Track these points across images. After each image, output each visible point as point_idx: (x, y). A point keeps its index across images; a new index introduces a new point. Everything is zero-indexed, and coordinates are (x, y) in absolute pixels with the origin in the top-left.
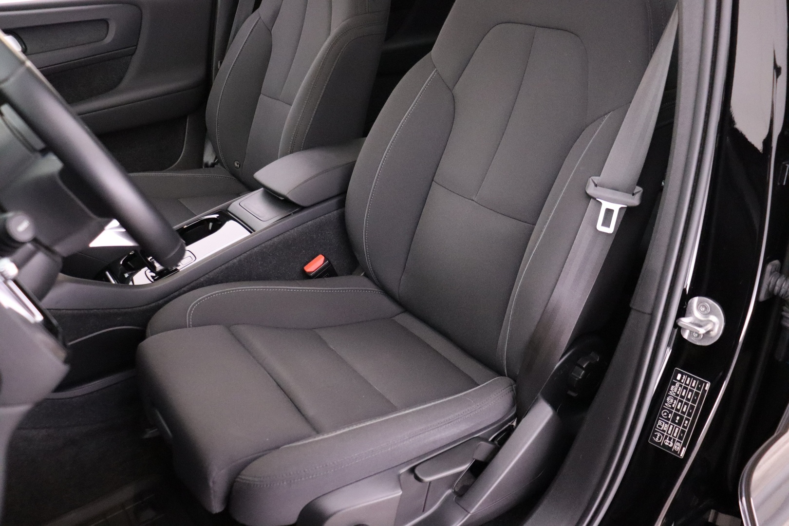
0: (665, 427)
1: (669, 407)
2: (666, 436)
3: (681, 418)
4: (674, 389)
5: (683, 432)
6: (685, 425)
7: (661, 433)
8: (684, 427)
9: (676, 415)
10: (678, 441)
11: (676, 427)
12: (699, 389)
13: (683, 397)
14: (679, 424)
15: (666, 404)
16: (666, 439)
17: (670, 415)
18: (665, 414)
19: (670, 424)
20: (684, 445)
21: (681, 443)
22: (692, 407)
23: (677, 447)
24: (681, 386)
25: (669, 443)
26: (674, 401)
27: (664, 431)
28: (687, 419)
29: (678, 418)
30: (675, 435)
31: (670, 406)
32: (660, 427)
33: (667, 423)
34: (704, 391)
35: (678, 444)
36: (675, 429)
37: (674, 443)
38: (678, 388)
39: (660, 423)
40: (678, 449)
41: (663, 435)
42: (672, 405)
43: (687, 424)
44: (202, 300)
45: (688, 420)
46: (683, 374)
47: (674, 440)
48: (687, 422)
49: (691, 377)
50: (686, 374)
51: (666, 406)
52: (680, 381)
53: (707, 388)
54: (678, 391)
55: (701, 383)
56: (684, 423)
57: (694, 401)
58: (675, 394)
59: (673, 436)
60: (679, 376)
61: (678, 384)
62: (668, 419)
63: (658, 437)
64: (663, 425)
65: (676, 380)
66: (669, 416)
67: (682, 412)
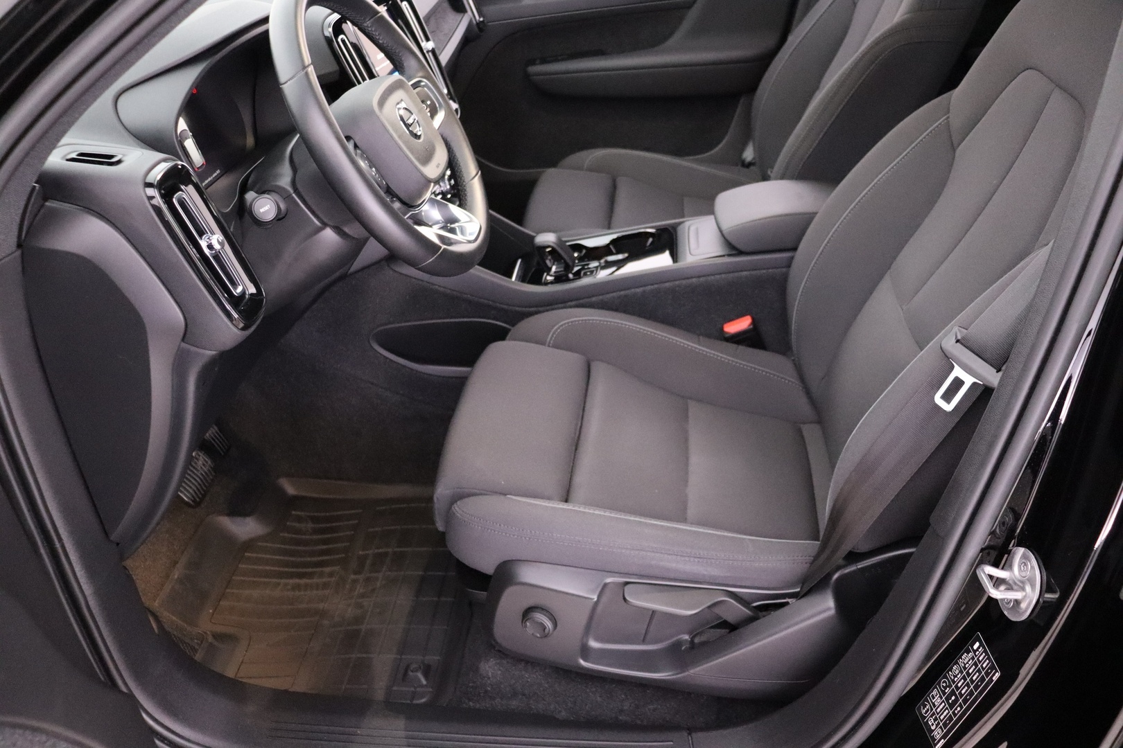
0: (937, 701)
1: (951, 678)
2: (934, 714)
3: (956, 700)
4: (966, 658)
5: (950, 719)
6: (956, 712)
7: (930, 706)
8: (954, 713)
9: (953, 693)
10: (941, 727)
11: (947, 708)
12: (987, 674)
13: (968, 674)
14: (951, 706)
15: (950, 673)
16: (931, 716)
17: (948, 689)
18: (944, 685)
19: (943, 701)
20: (943, 737)
21: (943, 731)
22: (971, 694)
23: (938, 734)
24: (973, 658)
25: (933, 725)
26: (958, 674)
27: (934, 705)
28: (960, 706)
29: (953, 698)
30: (942, 717)
31: (953, 678)
32: (934, 698)
33: (941, 698)
34: (991, 680)
35: (940, 731)
36: (945, 711)
37: (937, 725)
38: (969, 661)
39: (935, 692)
40: (938, 737)
41: (932, 710)
42: (955, 677)
43: (959, 712)
44: (575, 321)
45: (962, 708)
46: (981, 645)
47: (939, 723)
48: (959, 709)
49: (987, 654)
50: (984, 647)
51: (949, 674)
52: (975, 651)
53: (995, 678)
54: (967, 663)
55: (992, 668)
56: (956, 709)
57: (976, 687)
58: (963, 665)
59: (939, 717)
60: (977, 645)
61: (971, 655)
62: (944, 693)
63: (926, 709)
64: (936, 699)
65: (972, 647)
66: (946, 689)
67: (960, 693)
